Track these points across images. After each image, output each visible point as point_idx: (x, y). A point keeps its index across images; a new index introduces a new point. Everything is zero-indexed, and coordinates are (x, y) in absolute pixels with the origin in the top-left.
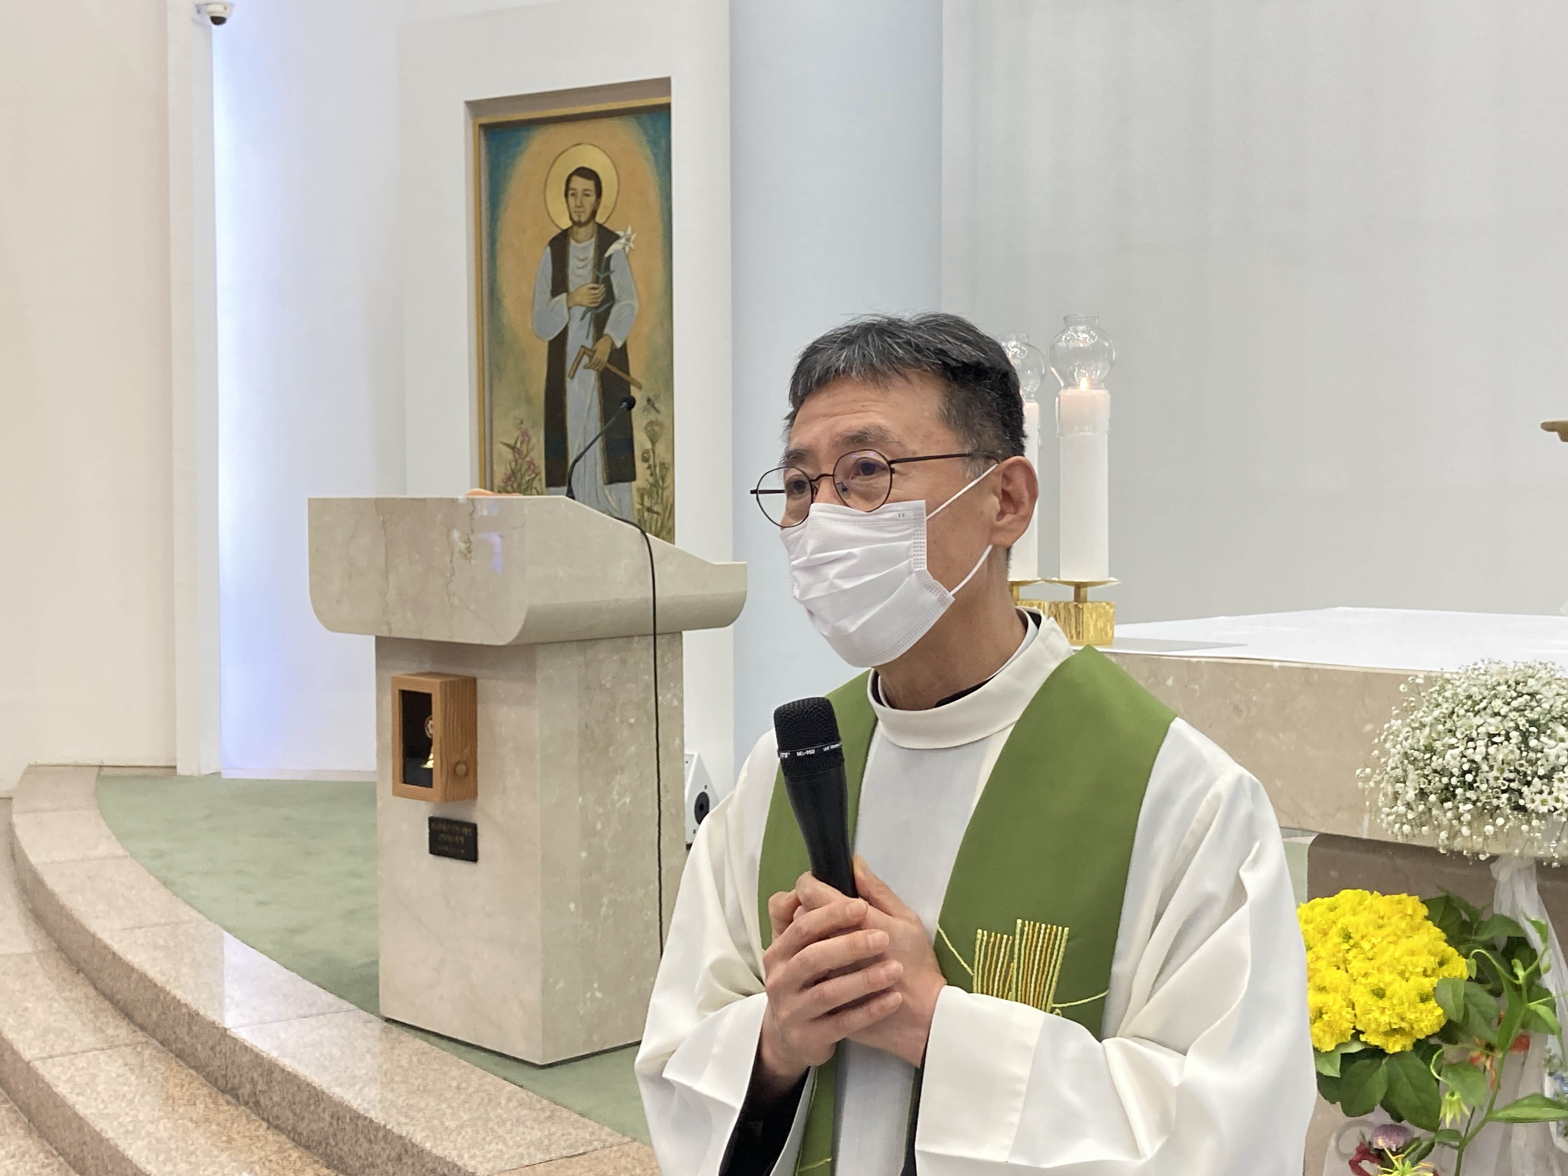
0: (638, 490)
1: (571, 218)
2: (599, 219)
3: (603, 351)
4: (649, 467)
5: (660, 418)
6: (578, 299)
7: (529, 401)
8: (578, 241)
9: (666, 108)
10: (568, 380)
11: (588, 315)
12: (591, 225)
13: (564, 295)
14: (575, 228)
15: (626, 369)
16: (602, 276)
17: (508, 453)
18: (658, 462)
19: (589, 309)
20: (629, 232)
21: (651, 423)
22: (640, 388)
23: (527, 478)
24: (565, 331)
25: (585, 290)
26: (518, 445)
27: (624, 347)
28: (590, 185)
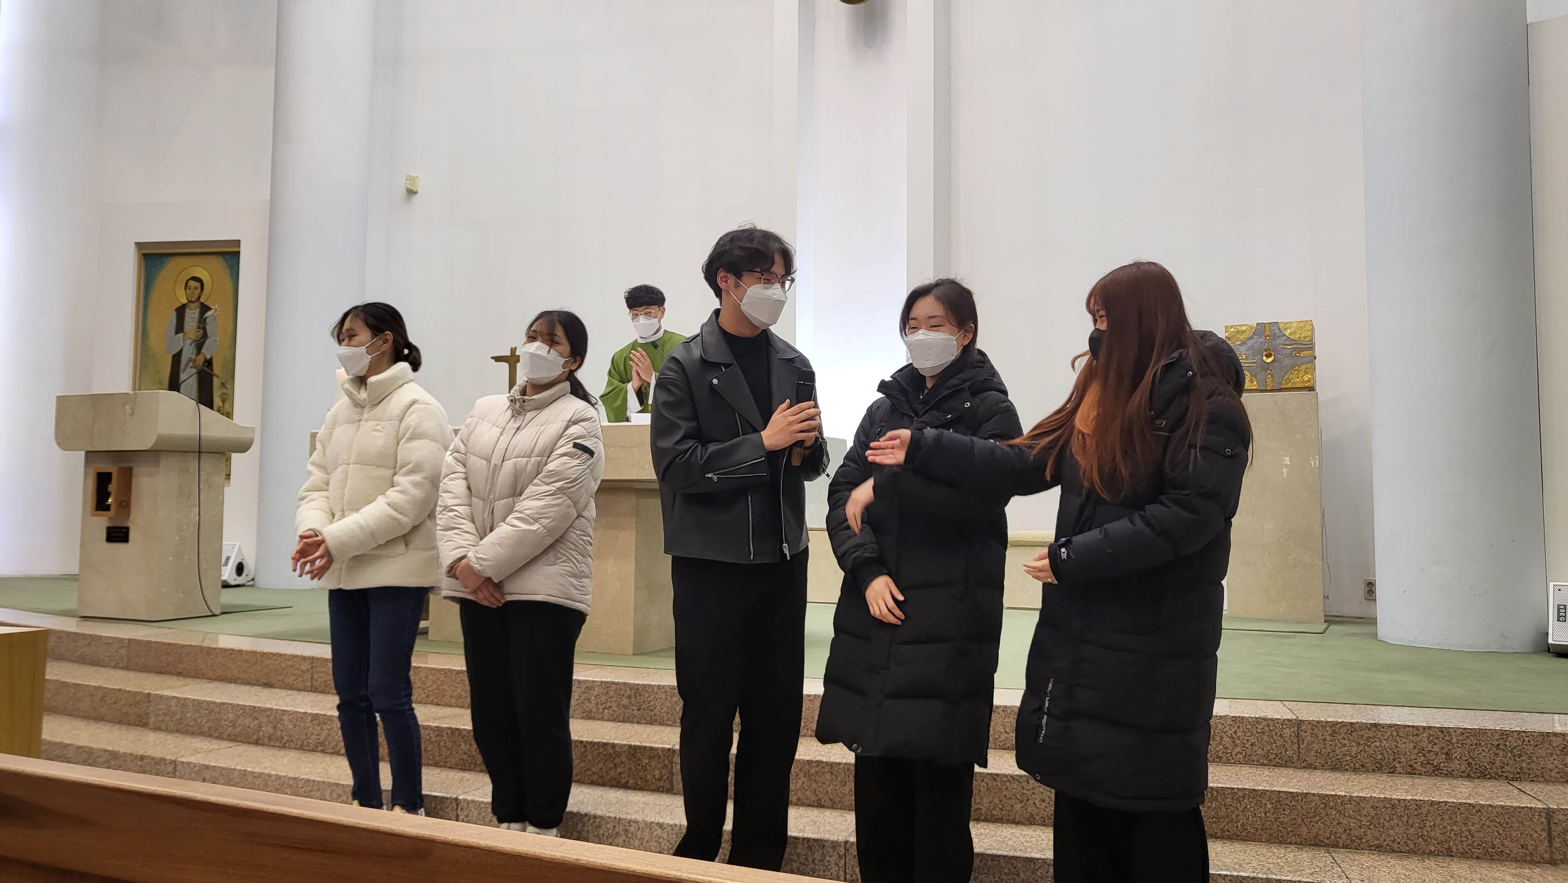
1: (187, 299)
2: (202, 300)
3: (200, 360)
5: (228, 392)
6: (189, 336)
8: (190, 309)
9: (238, 253)
10: (181, 373)
11: (194, 344)
12: (197, 303)
13: (181, 334)
14: (190, 304)
15: (212, 369)
16: (202, 326)
19: (195, 341)
21: (223, 394)
22: (218, 377)
24: (181, 350)
25: (193, 332)
27: (211, 359)
28: (198, 284)
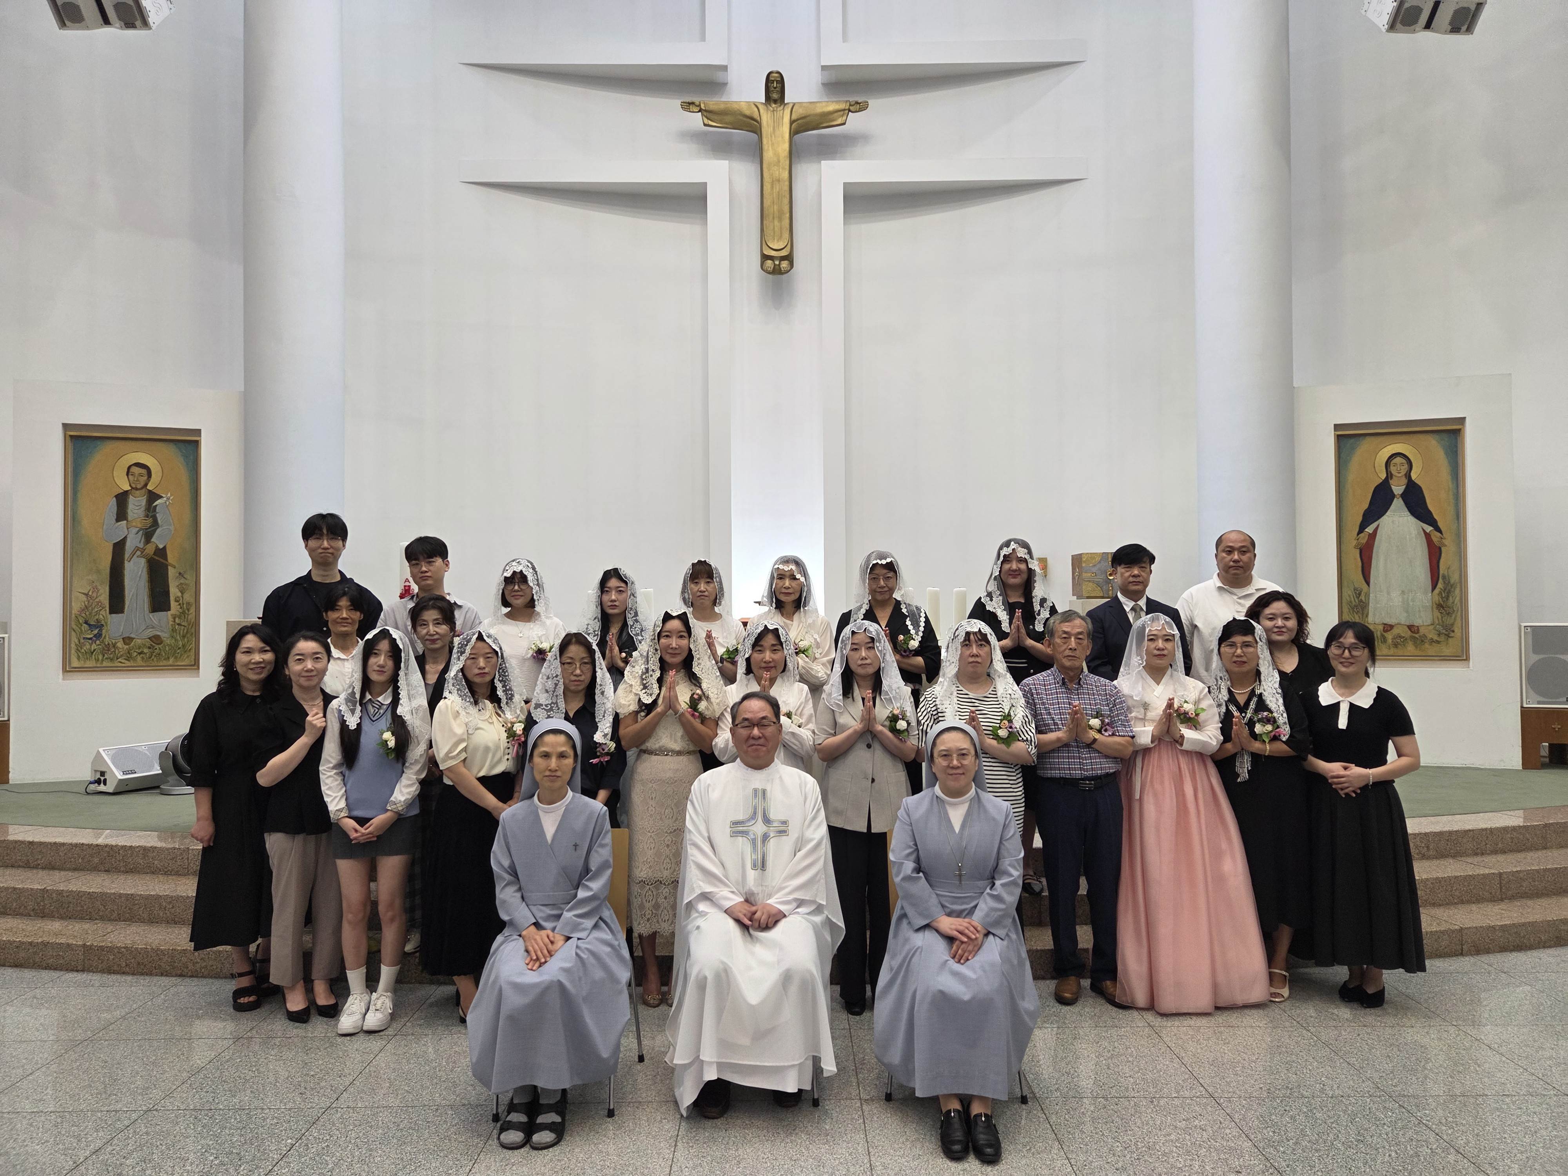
0: (172, 615)
1: (130, 485)
2: (150, 487)
3: (150, 549)
4: (180, 604)
5: (187, 582)
6: (134, 524)
7: (98, 571)
8: (134, 497)
9: (195, 441)
10: (126, 562)
11: (141, 532)
12: (144, 490)
13: (125, 522)
14: (133, 491)
15: (166, 559)
16: (150, 514)
17: (84, 598)
18: (185, 602)
19: (141, 529)
20: (169, 495)
21: (181, 584)
23: (96, 610)
24: (125, 538)
25: (139, 520)
26: (90, 593)
27: (165, 548)
28: (144, 471)
